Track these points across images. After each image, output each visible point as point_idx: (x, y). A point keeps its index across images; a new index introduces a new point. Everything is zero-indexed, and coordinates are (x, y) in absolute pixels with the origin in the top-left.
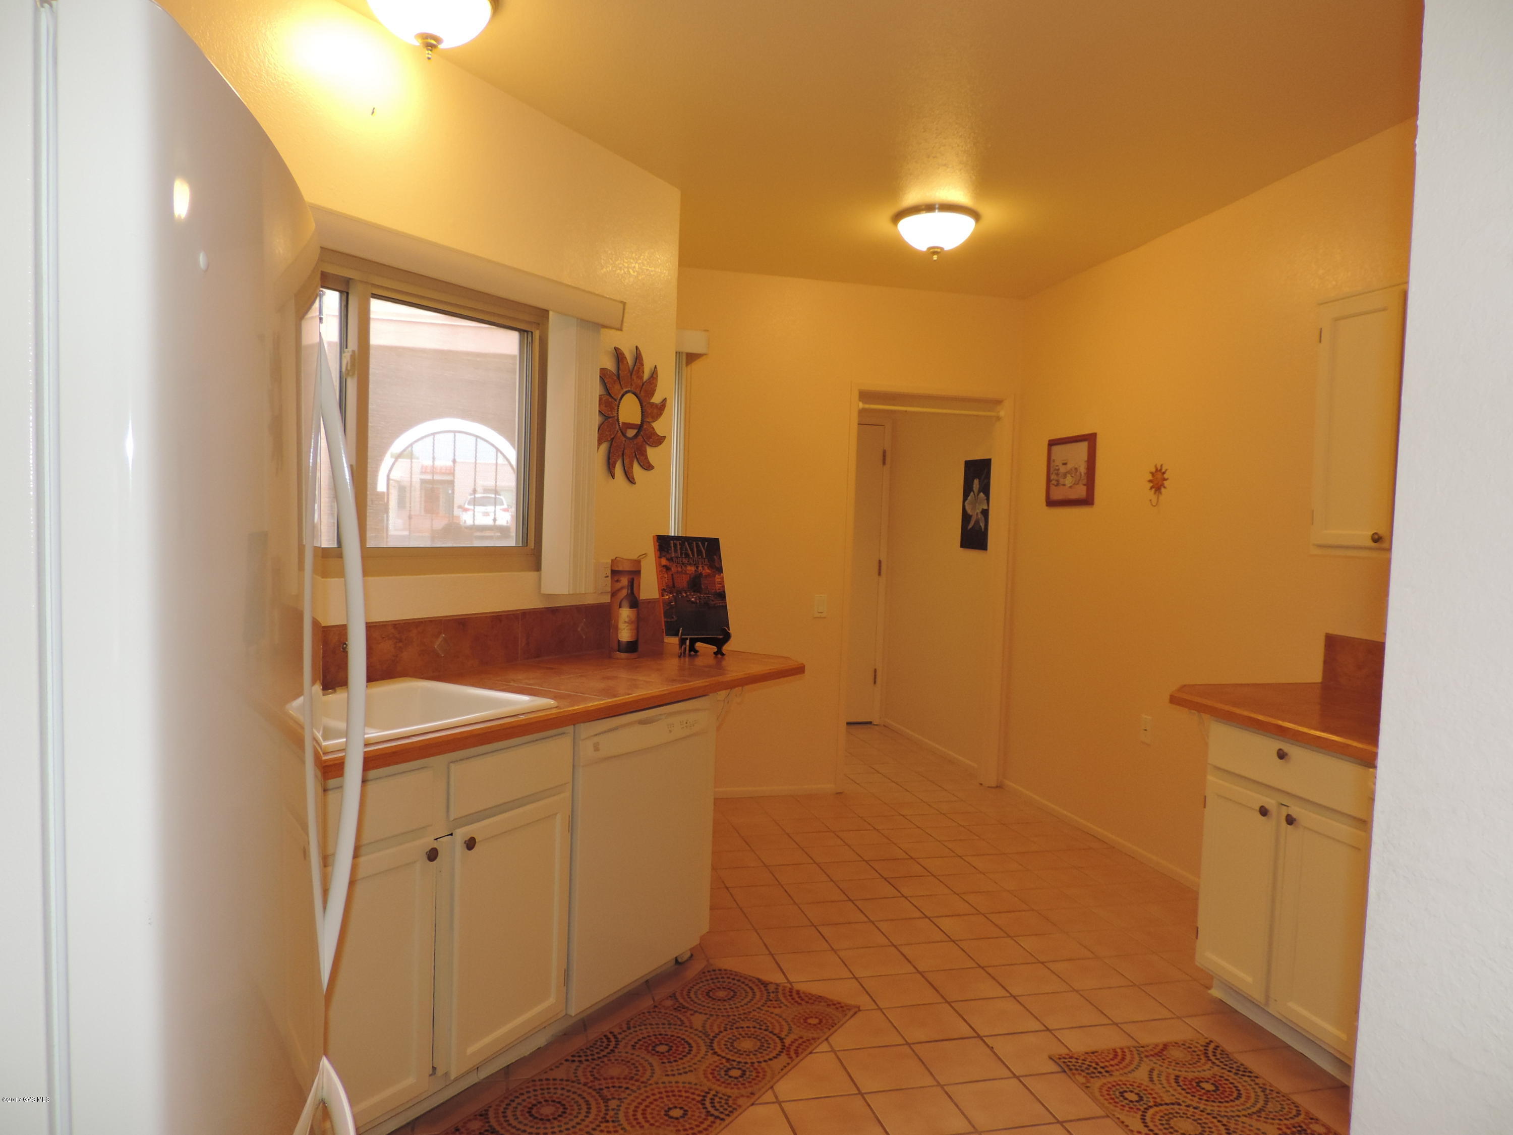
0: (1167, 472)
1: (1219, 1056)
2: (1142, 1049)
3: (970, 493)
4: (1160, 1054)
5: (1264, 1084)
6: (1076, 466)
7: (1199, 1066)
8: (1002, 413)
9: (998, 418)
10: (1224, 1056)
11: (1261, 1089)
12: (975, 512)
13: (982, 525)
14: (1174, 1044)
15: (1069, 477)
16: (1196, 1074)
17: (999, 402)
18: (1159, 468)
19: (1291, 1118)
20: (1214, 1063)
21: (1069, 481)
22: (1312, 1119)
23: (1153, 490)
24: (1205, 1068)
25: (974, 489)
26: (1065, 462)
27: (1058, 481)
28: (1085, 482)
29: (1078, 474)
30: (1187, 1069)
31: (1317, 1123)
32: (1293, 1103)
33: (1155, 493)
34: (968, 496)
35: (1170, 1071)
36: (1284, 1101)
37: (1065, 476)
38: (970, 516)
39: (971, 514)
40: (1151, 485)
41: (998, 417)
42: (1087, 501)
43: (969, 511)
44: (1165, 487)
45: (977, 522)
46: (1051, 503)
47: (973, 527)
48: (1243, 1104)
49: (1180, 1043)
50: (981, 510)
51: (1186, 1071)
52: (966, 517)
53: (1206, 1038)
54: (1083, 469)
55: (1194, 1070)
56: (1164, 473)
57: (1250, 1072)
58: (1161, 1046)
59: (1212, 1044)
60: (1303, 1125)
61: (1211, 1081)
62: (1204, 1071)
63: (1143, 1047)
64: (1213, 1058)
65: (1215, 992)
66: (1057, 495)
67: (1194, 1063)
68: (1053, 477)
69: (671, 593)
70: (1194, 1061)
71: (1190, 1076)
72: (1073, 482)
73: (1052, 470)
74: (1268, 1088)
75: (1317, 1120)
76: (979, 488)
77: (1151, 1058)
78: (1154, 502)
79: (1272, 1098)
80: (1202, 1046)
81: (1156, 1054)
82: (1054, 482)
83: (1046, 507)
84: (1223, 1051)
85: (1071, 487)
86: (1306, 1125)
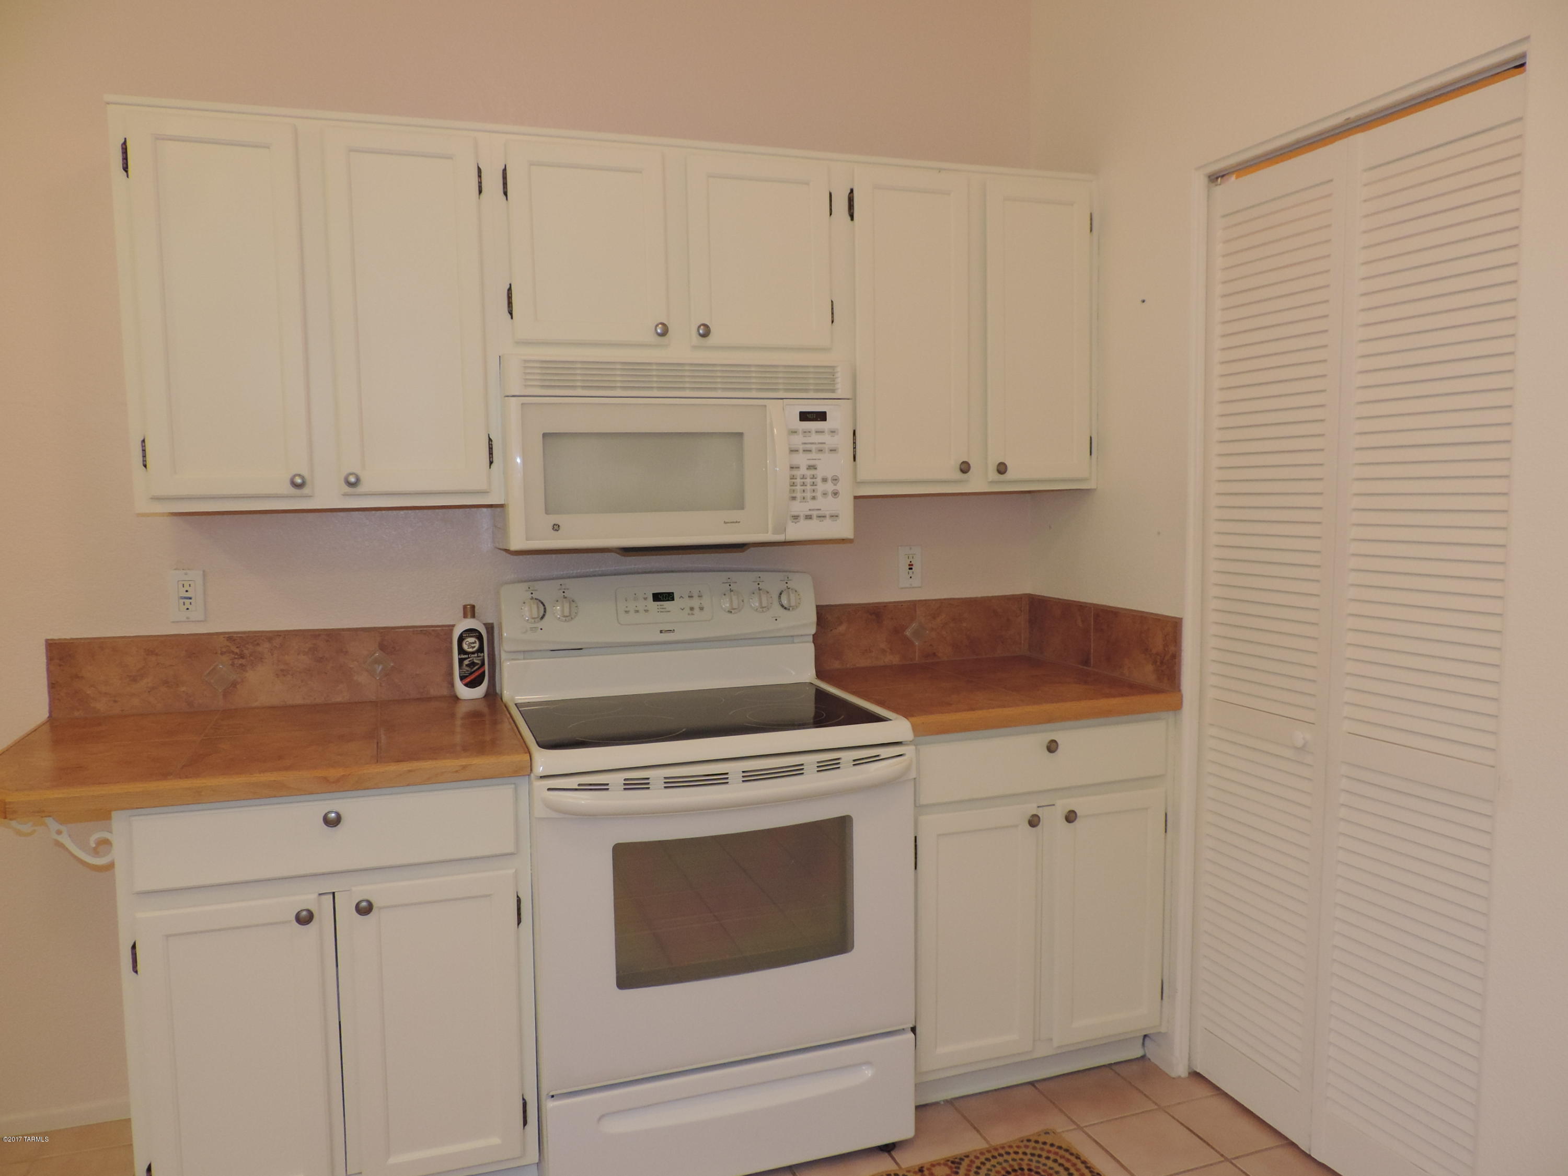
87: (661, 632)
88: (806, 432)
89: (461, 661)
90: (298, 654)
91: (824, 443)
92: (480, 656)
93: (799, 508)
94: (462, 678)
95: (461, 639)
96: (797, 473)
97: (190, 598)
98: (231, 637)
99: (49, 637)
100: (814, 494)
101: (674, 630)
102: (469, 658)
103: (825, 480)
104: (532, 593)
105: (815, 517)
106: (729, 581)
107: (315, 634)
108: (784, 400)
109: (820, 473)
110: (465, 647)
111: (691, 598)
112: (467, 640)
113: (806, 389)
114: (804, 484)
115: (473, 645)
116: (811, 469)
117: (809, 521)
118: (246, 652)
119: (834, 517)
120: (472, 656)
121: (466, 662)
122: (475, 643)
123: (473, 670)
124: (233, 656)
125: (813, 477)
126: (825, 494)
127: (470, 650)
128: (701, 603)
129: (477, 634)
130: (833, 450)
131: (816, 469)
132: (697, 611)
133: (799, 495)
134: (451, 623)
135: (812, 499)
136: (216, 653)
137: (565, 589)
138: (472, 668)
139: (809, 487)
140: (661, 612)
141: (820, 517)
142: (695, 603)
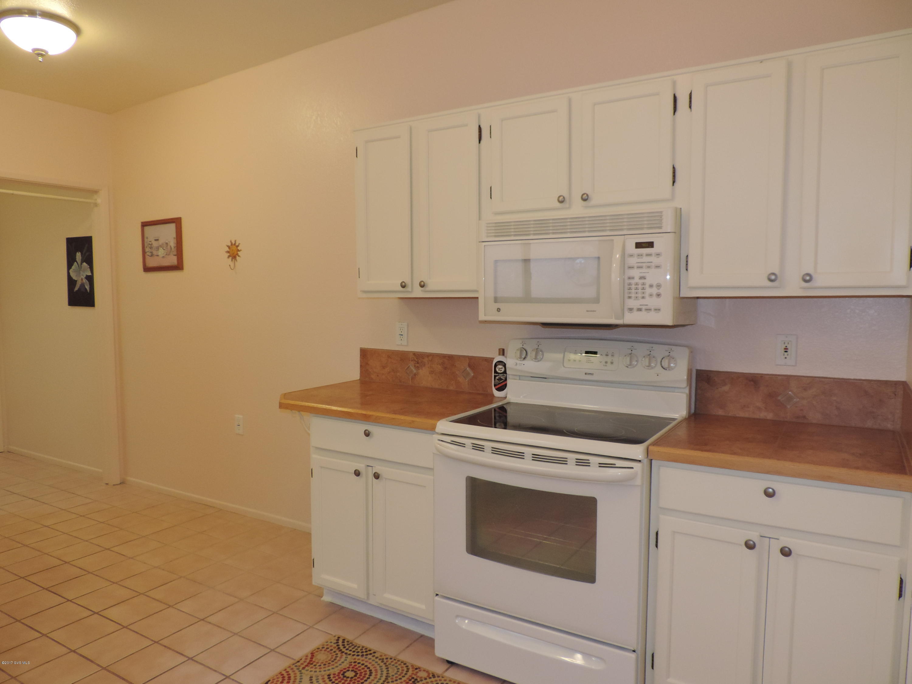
0: (240, 245)
1: (347, 647)
2: (298, 664)
3: (74, 263)
4: (311, 662)
5: (381, 656)
6: (167, 242)
7: (339, 660)
8: (99, 201)
9: (96, 205)
10: (351, 645)
11: (381, 661)
12: (80, 278)
13: (87, 287)
14: (317, 650)
15: (161, 250)
16: (340, 668)
17: (96, 192)
18: (233, 243)
19: (406, 674)
20: (346, 653)
21: (161, 252)
22: (416, 669)
23: (230, 258)
24: (342, 660)
25: (77, 260)
26: (157, 238)
27: (151, 253)
28: (175, 253)
29: (169, 247)
30: (333, 667)
31: (420, 671)
32: (402, 662)
33: (232, 260)
34: (72, 265)
35: (323, 673)
36: (396, 663)
37: (158, 248)
38: (76, 281)
39: (76, 279)
40: (229, 254)
41: (96, 203)
42: (178, 267)
43: (74, 277)
44: (239, 256)
45: (83, 285)
46: (147, 269)
47: (79, 289)
48: (376, 678)
49: (321, 647)
50: (85, 276)
51: (333, 668)
52: (71, 282)
53: (335, 636)
54: (172, 243)
55: (336, 665)
56: (237, 246)
57: (370, 650)
58: (310, 656)
59: (340, 639)
60: (413, 676)
61: (351, 669)
62: (343, 662)
63: (298, 662)
64: (344, 650)
65: (327, 598)
66: (151, 263)
67: (335, 659)
68: (147, 250)
70: (334, 658)
71: (336, 671)
72: (165, 254)
73: (146, 245)
74: (384, 657)
75: (419, 668)
76: (82, 259)
77: (307, 668)
78: (232, 267)
79: (390, 664)
80: (334, 643)
81: (309, 663)
82: (148, 254)
83: (144, 273)
84: (348, 642)
85: (163, 257)
86: (416, 675)
87: (586, 374)
88: (640, 255)
89: (495, 376)
90: (438, 365)
91: (652, 262)
92: (504, 376)
93: (631, 303)
94: (495, 385)
95: (496, 366)
96: (632, 281)
97: (402, 335)
98: (415, 354)
99: (361, 347)
100: (643, 295)
101: (593, 374)
102: (498, 376)
103: (651, 286)
104: (523, 345)
105: (644, 310)
106: (632, 348)
107: (444, 356)
108: (626, 236)
109: (648, 282)
110: (497, 370)
111: (607, 356)
112: (498, 366)
113: (642, 228)
114: (637, 289)
115: (501, 369)
116: (641, 279)
117: (639, 313)
118: (419, 361)
119: (658, 310)
120: (501, 375)
121: (497, 378)
122: (502, 368)
123: (500, 382)
124: (415, 362)
125: (644, 284)
126: (651, 295)
127: (499, 372)
128: (612, 360)
129: (504, 364)
130: (657, 267)
131: (645, 279)
132: (609, 364)
133: (633, 295)
134: (492, 357)
135: (642, 298)
136: (410, 360)
137: (539, 344)
138: (500, 381)
139: (640, 291)
140: (588, 362)
141: (647, 310)
142: (609, 359)
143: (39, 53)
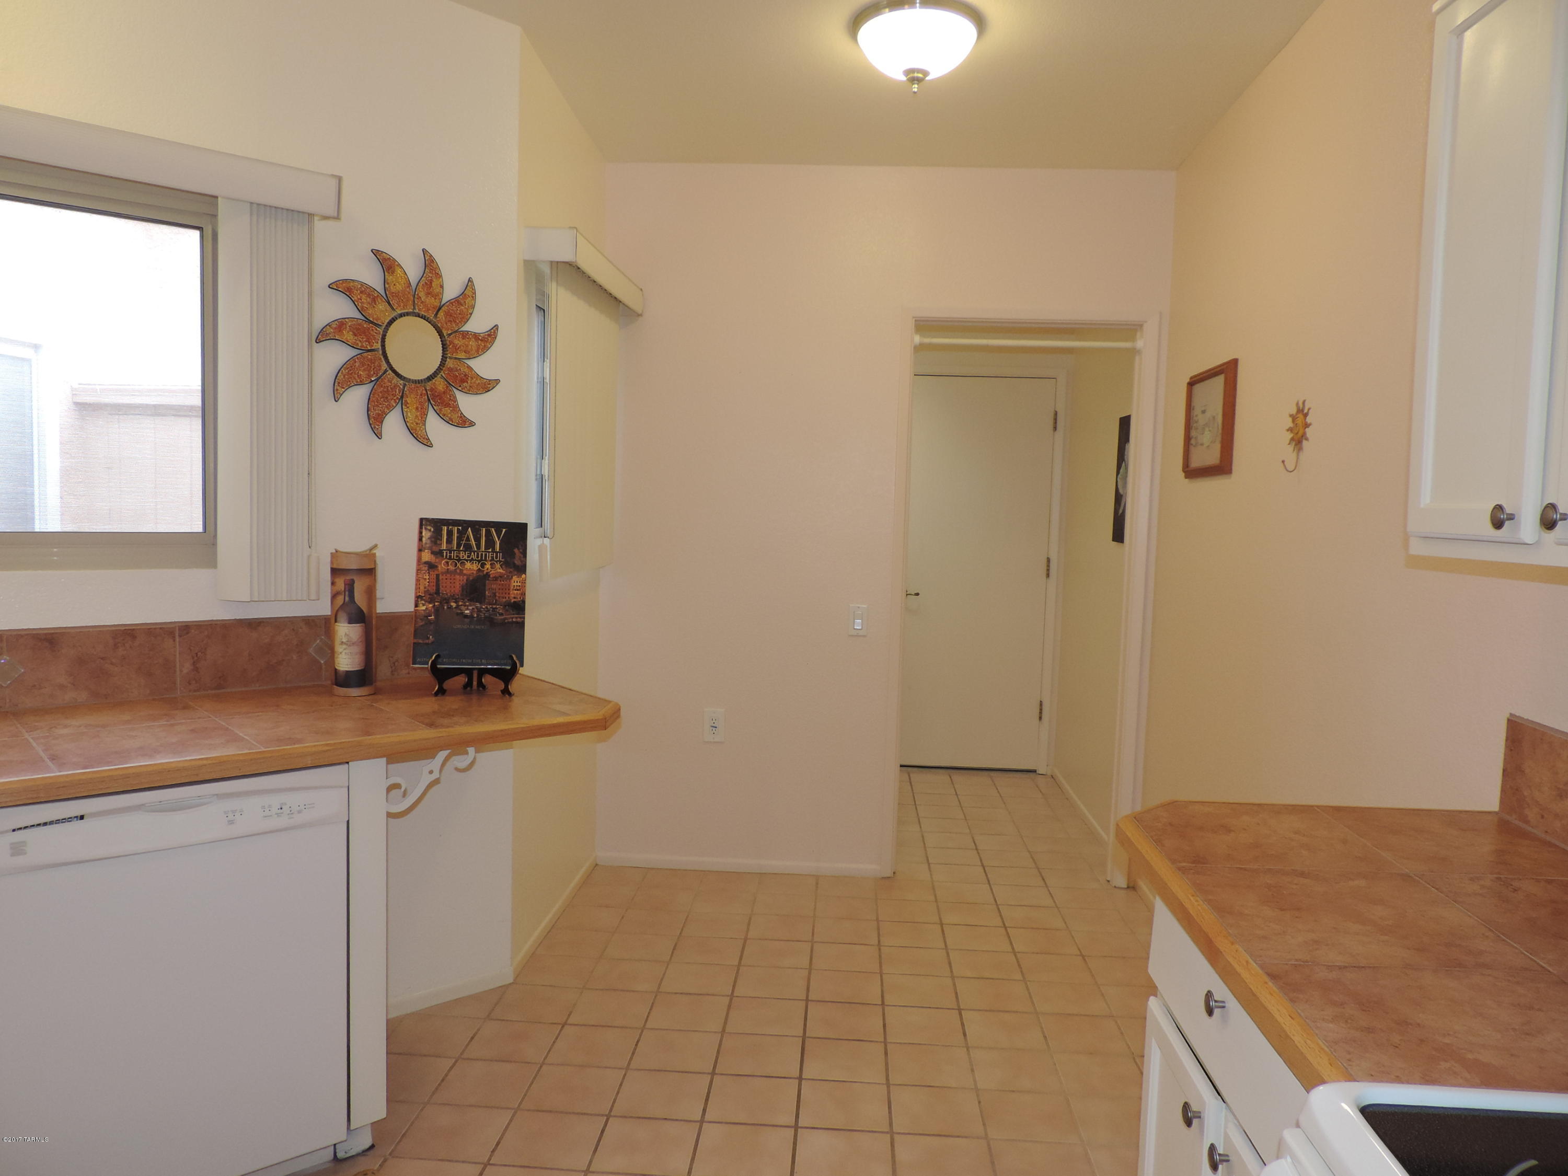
0: (1311, 412)
3: (1122, 463)
6: (1214, 414)
8: (1139, 344)
9: (1134, 352)
15: (1207, 431)
17: (1140, 327)
18: (1301, 407)
21: (1206, 437)
23: (1293, 444)
25: (1125, 458)
26: (1204, 409)
27: (1196, 439)
28: (1223, 437)
29: (1215, 426)
33: (1294, 450)
34: (1121, 468)
37: (1203, 430)
40: (1290, 436)
41: (1133, 349)
42: (1225, 467)
44: (1307, 438)
46: (1193, 473)
54: (1220, 418)
56: (1307, 415)
66: (1194, 460)
68: (1192, 433)
69: (430, 603)
72: (1209, 439)
73: (1191, 422)
78: (1293, 465)
82: (1191, 441)
83: (1185, 477)
85: (1207, 446)
143: (915, 76)
